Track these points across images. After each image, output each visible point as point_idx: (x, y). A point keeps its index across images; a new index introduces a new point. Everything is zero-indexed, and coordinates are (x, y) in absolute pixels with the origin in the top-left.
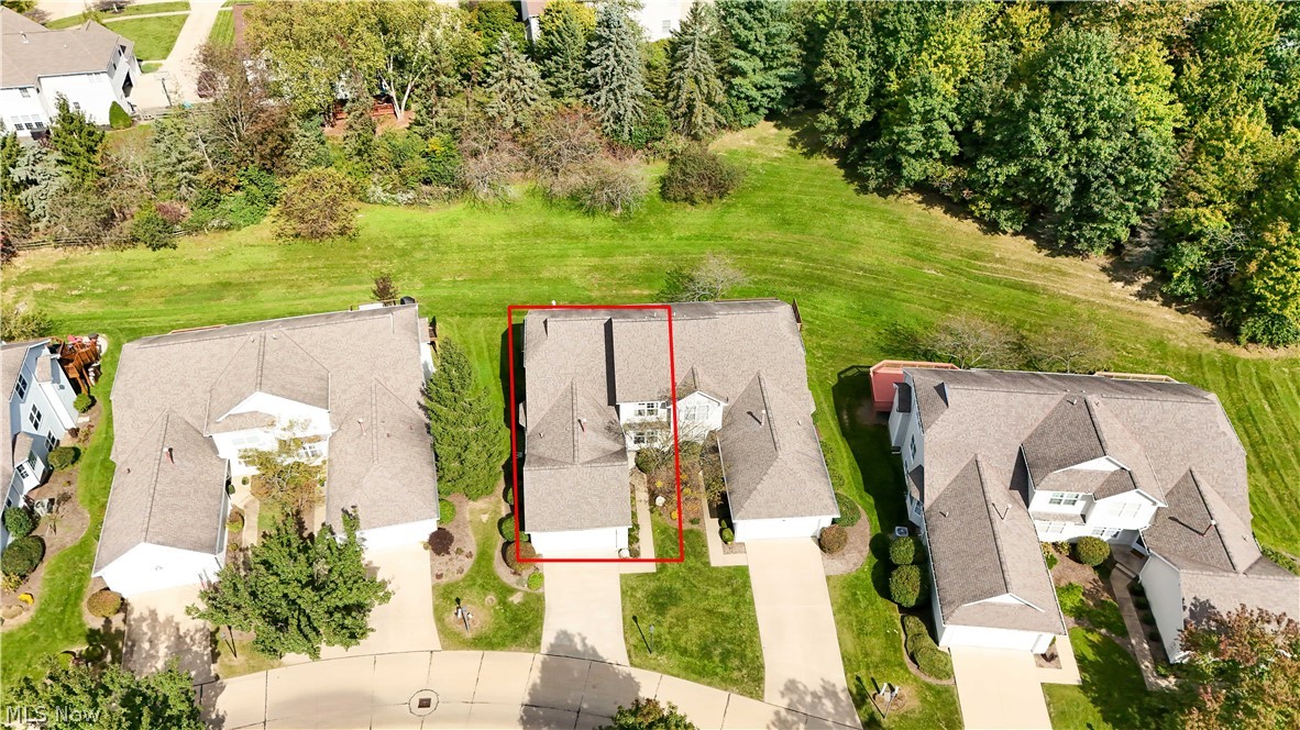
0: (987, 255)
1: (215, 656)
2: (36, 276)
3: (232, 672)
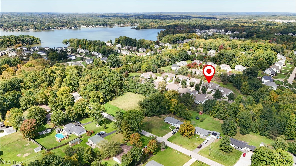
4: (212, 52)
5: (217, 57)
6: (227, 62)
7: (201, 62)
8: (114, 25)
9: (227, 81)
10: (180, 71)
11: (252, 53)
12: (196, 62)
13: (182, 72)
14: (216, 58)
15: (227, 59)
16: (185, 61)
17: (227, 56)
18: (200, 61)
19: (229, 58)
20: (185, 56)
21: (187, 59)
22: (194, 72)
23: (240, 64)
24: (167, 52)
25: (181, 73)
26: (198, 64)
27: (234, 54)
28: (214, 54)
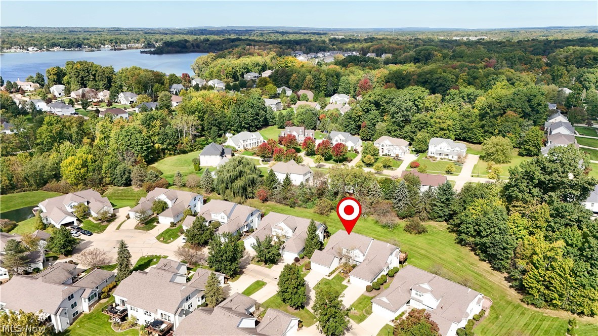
0: (475, 264)
1: (252, 261)
2: (269, 206)
3: (252, 263)
4: (340, 99)
5: (359, 114)
6: (393, 128)
7: (311, 133)
8: (102, 46)
9: (424, 214)
10: (226, 175)
11: (470, 95)
12: (294, 133)
13: (232, 180)
14: (358, 116)
15: (393, 117)
16: (259, 129)
17: (394, 109)
18: (307, 128)
19: (399, 115)
20: (257, 115)
21: (266, 124)
22: (281, 177)
23: (442, 133)
24: (194, 99)
25: (227, 184)
26: (301, 139)
27: (415, 100)
28: (347, 105)
